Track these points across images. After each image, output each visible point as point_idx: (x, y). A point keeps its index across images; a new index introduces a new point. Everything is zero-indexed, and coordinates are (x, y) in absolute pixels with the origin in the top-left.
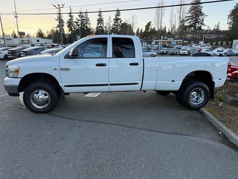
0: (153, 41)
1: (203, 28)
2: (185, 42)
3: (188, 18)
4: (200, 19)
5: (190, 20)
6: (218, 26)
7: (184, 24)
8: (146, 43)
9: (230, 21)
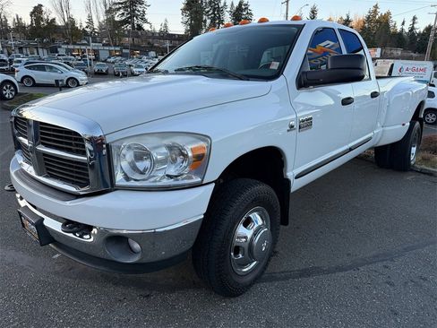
0: (60, 47)
1: (146, 27)
2: (124, 51)
3: (117, 6)
4: (139, 11)
5: (122, 11)
6: (166, 26)
7: (113, 17)
8: (45, 51)
9: (186, 19)
